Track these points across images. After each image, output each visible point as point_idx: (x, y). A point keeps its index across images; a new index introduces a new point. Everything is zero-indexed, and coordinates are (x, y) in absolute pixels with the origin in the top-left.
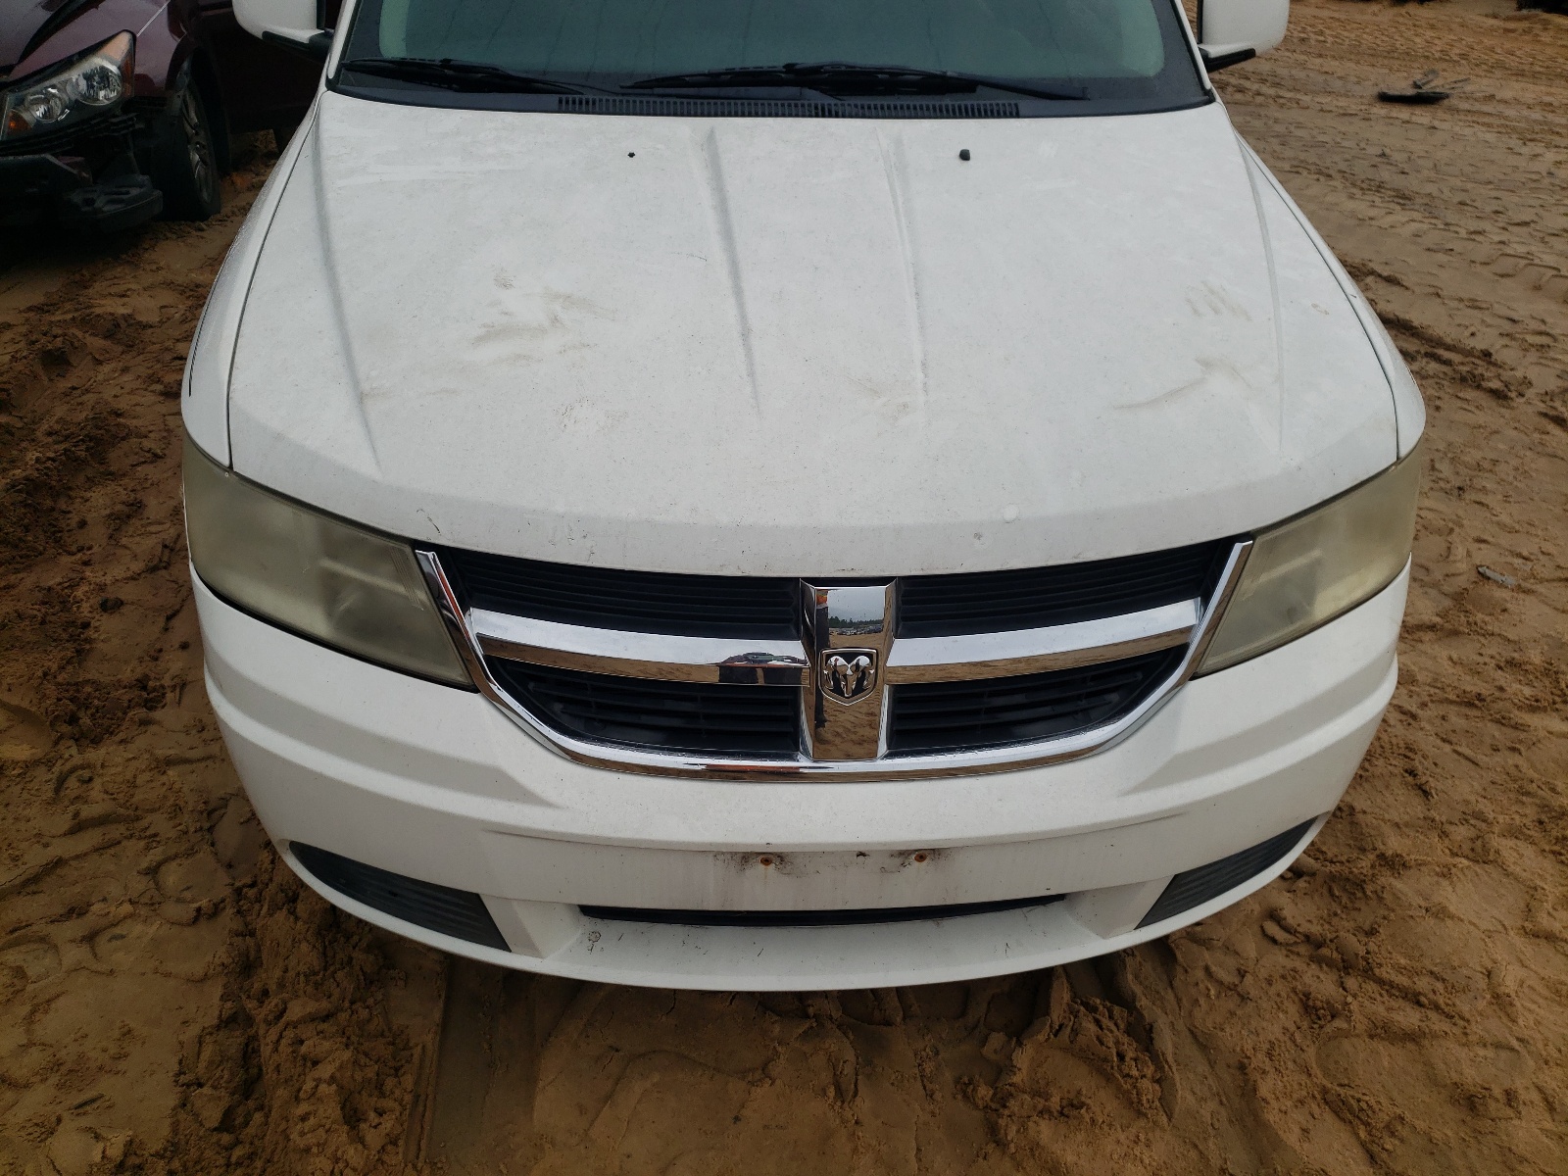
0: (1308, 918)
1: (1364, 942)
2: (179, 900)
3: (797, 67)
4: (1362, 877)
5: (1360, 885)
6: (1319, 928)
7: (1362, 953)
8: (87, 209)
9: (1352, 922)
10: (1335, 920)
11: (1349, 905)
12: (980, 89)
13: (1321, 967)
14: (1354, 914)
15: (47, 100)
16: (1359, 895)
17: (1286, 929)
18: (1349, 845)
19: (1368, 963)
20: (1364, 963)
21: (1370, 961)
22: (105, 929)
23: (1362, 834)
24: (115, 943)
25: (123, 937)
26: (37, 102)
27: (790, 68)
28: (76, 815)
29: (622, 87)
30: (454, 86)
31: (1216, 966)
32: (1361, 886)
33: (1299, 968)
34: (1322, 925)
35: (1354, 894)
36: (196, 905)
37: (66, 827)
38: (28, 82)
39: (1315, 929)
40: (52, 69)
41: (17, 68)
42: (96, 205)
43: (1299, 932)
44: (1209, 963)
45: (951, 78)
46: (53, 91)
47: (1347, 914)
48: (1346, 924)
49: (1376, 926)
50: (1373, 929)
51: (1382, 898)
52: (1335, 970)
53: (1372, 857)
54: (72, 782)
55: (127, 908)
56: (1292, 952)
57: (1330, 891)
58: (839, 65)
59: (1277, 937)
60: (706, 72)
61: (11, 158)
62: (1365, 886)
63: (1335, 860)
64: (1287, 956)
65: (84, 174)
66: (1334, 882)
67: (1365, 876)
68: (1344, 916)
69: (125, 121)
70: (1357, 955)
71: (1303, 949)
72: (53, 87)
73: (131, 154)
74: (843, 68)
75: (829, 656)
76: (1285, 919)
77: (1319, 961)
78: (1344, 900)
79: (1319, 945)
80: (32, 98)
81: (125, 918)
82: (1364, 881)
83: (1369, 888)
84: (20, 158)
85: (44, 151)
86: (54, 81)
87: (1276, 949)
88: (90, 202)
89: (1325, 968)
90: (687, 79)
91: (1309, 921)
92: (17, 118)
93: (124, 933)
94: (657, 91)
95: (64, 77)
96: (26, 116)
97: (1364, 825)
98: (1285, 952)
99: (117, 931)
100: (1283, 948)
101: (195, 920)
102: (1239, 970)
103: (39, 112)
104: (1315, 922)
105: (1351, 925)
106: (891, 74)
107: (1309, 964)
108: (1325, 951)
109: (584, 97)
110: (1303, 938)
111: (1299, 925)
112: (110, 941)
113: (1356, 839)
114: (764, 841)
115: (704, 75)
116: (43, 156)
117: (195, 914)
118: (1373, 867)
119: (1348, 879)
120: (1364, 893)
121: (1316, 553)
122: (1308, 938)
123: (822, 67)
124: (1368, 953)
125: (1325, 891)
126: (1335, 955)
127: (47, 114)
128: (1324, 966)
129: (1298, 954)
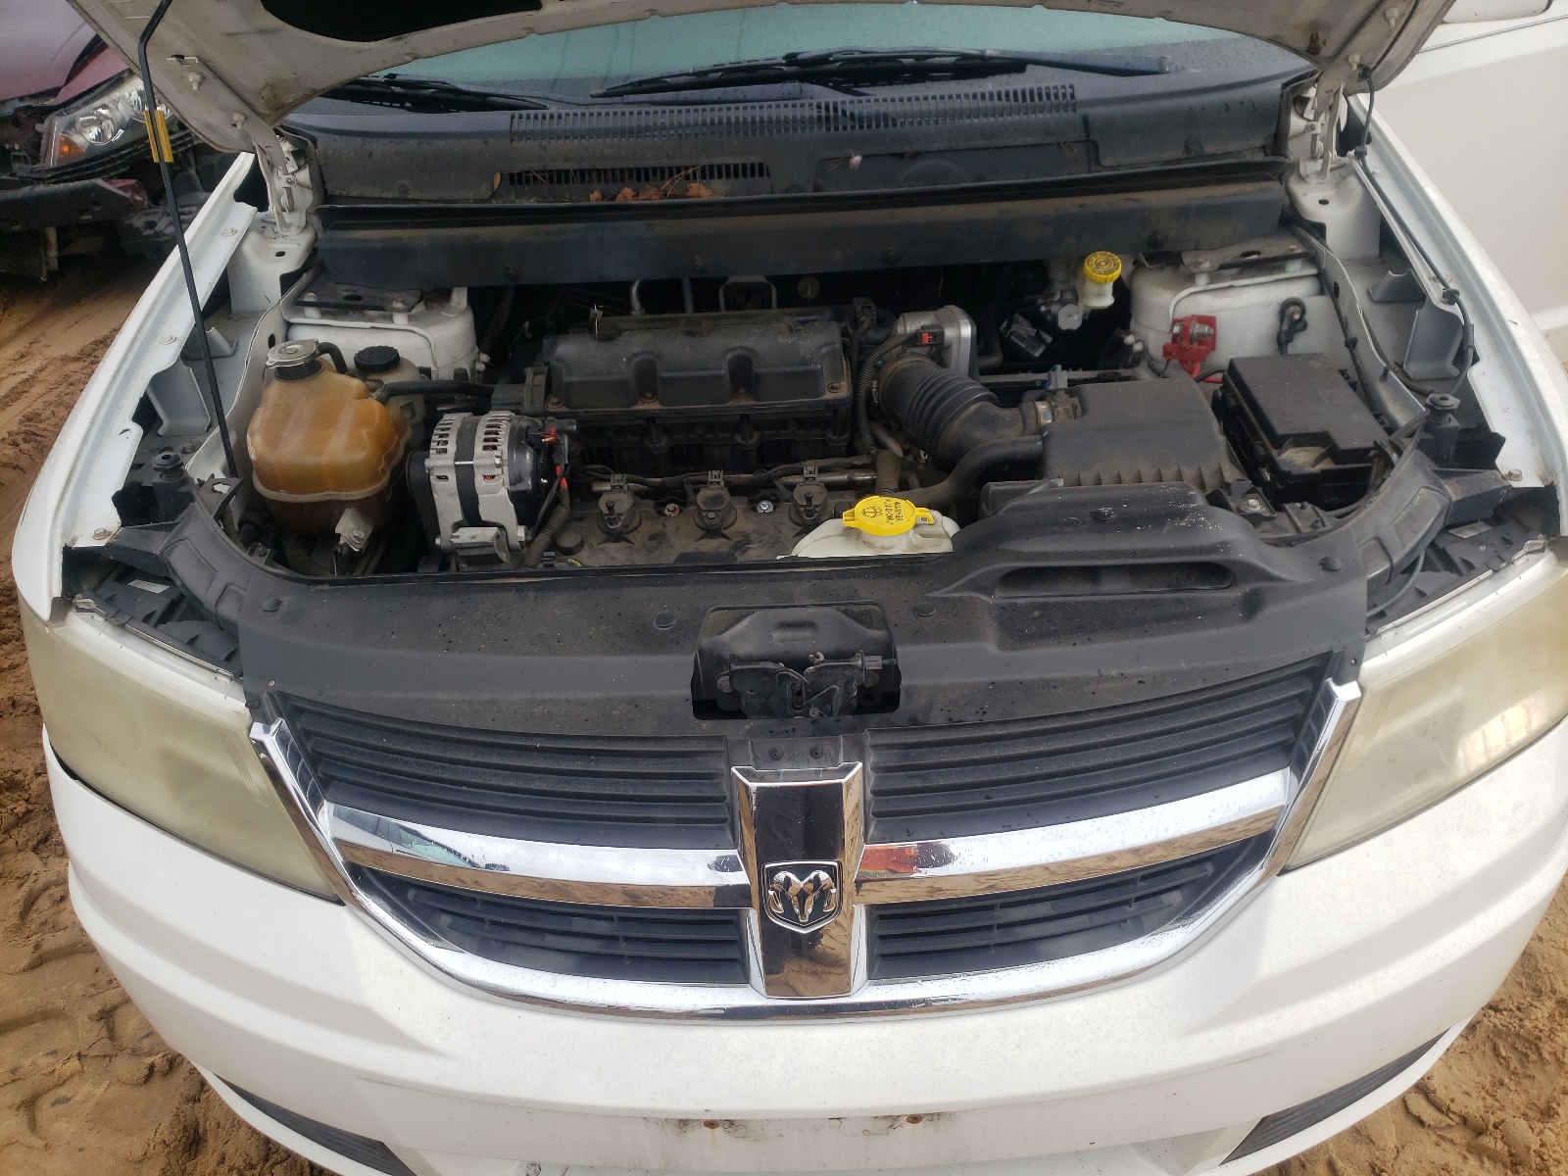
0: (1465, 1088)
1: (1537, 1130)
2: (134, 1052)
3: (799, 57)
4: (1537, 1033)
5: (1534, 1044)
6: (1480, 1103)
7: (1535, 1146)
8: (149, 232)
9: (1523, 1096)
10: (1501, 1092)
11: (1520, 1070)
12: (1029, 68)
13: (1482, 1162)
14: (1526, 1082)
15: (99, 122)
16: (1533, 1057)
17: (1437, 1106)
18: (1520, 984)
19: (1543, 1159)
20: (1538, 1159)
21: (1546, 1157)
22: (49, 1090)
23: (1537, 970)
24: (59, 1108)
25: (67, 1100)
26: (91, 123)
27: (791, 59)
28: (37, 946)
29: (592, 96)
30: (408, 104)
31: (1342, 1160)
32: (1536, 1045)
33: (1452, 1165)
34: (1484, 1099)
35: (1526, 1055)
36: (149, 1060)
37: (25, 961)
38: (75, 105)
39: (1474, 1107)
40: (103, 87)
41: (63, 90)
42: (157, 228)
43: (1453, 1112)
44: (1334, 1156)
45: (991, 58)
46: (104, 112)
47: (1518, 1084)
48: (1514, 1096)
49: (1554, 1105)
50: (1550, 1108)
51: (1563, 1063)
52: (1500, 1166)
53: (1550, 1004)
54: (44, 903)
55: (75, 1064)
56: (1443, 1138)
57: (1495, 1049)
58: (852, 52)
59: (1425, 1118)
60: (691, 71)
61: (62, 185)
62: (1540, 1045)
63: (1501, 1007)
64: (1437, 1144)
65: (138, 198)
66: (1500, 1037)
67: (1541, 1031)
68: (1513, 1087)
69: (182, 138)
70: (1528, 1148)
71: (1458, 1135)
72: (104, 107)
73: (193, 172)
74: (857, 55)
75: (777, 870)
76: (1434, 1092)
77: (1480, 1152)
78: (1514, 1064)
79: (1480, 1132)
80: (82, 119)
81: (71, 1076)
82: (1540, 1038)
83: (1546, 1049)
84: (71, 184)
85: (94, 176)
86: (105, 100)
87: (1421, 1133)
88: (151, 225)
89: (1487, 1164)
90: (668, 80)
91: (1467, 1094)
92: (69, 143)
93: (70, 1095)
94: (632, 98)
95: (116, 94)
96: (78, 140)
97: (1539, 958)
98: (1434, 1138)
99: (62, 1092)
100: (1431, 1132)
101: (148, 1077)
102: (1373, 1167)
103: (92, 133)
104: (1474, 1095)
105: (1520, 1100)
106: (917, 58)
107: (1465, 1158)
108: (1487, 1141)
109: (547, 113)
110: (1458, 1120)
111: (1452, 1101)
112: (53, 1105)
113: (1529, 976)
114: (701, 1107)
115: (688, 74)
116: (93, 180)
117: (146, 1071)
118: (1551, 1016)
119: (1518, 1035)
120: (1540, 1054)
121: (1458, 692)
122: (1465, 1121)
123: (830, 55)
124: (1543, 1145)
125: (1489, 1052)
126: (1500, 1145)
127: (100, 136)
128: (1485, 1159)
129: (1452, 1141)
